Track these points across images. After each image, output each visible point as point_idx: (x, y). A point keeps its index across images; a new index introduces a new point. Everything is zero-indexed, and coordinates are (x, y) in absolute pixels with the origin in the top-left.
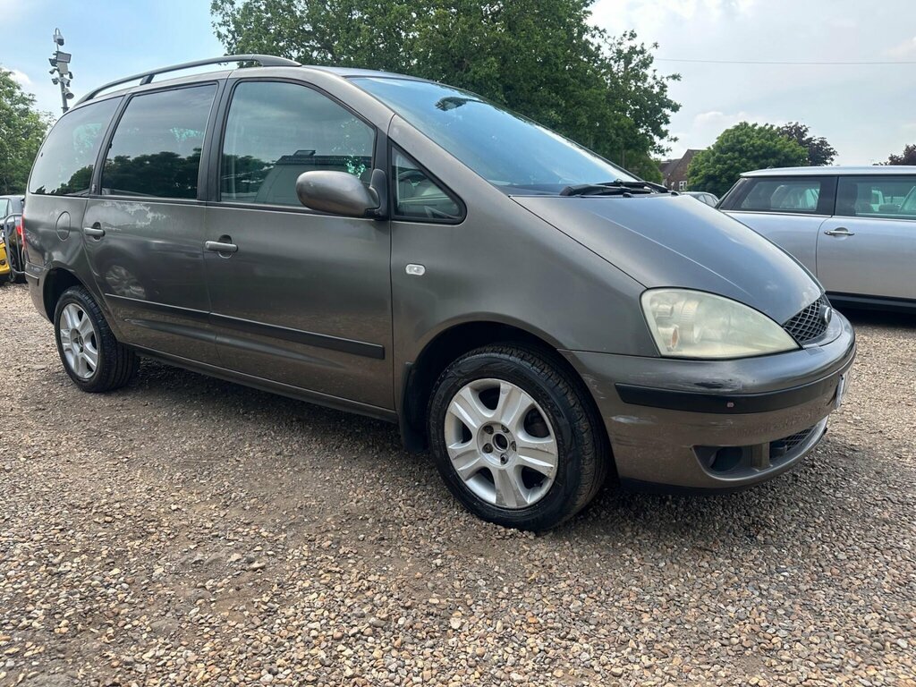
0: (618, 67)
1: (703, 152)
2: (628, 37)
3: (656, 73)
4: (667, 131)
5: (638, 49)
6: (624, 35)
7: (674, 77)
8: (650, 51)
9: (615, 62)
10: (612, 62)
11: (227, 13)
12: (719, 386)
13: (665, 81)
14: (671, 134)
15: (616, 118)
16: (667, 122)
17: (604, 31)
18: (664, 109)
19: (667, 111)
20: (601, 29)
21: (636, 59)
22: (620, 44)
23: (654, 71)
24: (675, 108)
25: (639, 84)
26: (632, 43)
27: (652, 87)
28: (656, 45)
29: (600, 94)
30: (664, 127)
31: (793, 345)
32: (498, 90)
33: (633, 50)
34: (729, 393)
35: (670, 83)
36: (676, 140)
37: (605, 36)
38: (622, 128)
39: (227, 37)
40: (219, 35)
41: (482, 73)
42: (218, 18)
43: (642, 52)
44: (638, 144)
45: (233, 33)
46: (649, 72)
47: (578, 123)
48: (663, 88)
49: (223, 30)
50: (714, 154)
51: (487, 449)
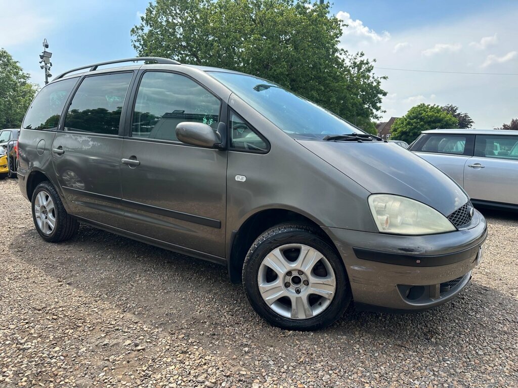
0: (354, 71)
1: (400, 119)
2: (359, 55)
3: (374, 75)
4: (380, 107)
5: (365, 62)
6: (358, 54)
7: (384, 78)
8: (373, 64)
9: (353, 68)
10: (351, 68)
11: (140, 35)
12: (412, 250)
13: (379, 79)
14: (382, 109)
15: (352, 98)
16: (380, 102)
17: (347, 51)
18: (379, 95)
19: (380, 96)
20: (345, 50)
21: (364, 67)
22: (355, 59)
23: (373, 74)
24: (385, 94)
25: (365, 81)
26: (362, 59)
27: (372, 83)
28: (375, 60)
29: (343, 85)
30: (378, 105)
31: (453, 228)
32: (286, 81)
33: (362, 63)
34: (417, 255)
35: (382, 80)
36: (385, 112)
37: (347, 54)
38: (355, 104)
39: (139, 47)
40: (135, 47)
41: (278, 71)
42: (135, 38)
43: (367, 63)
44: (364, 113)
45: (142, 45)
46: (371, 74)
47: (331, 101)
48: (379, 83)
49: (137, 44)
50: (406, 120)
51: (287, 285)
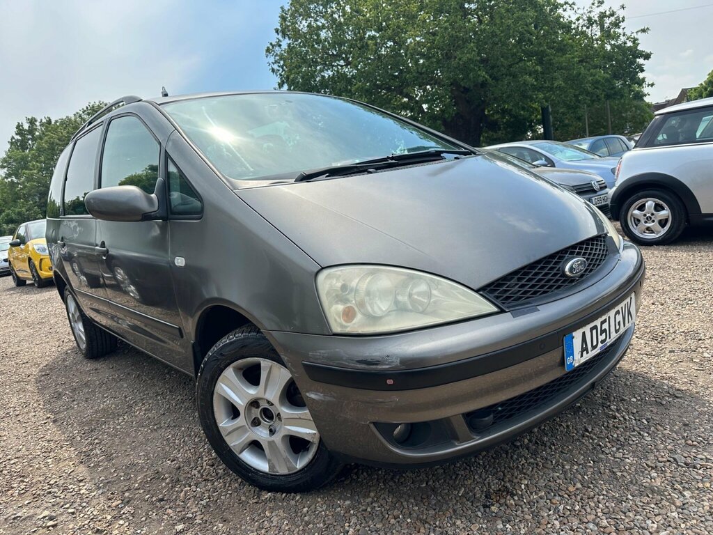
0: (596, 31)
1: (695, 89)
2: (596, 4)
3: (625, 31)
4: (644, 79)
5: (608, 13)
6: (593, 4)
7: (643, 31)
8: (621, 13)
9: (588, 28)
10: (585, 28)
11: (277, 54)
12: (377, 363)
13: (635, 34)
14: (648, 81)
15: (592, 75)
16: (642, 70)
17: (574, 4)
18: (638, 60)
19: (641, 61)
20: (570, 3)
21: (607, 22)
22: (590, 12)
23: (623, 29)
24: (647, 56)
25: (613, 42)
26: (602, 9)
27: (625, 43)
28: (623, 7)
29: (573, 58)
30: (641, 75)
31: (495, 309)
32: (480, 70)
33: (603, 16)
34: (387, 370)
35: (640, 36)
36: (652, 85)
37: (575, 7)
38: (597, 82)
39: (279, 70)
40: (273, 70)
41: (465, 59)
42: (272, 59)
43: (612, 14)
44: (615, 94)
45: (282, 67)
46: (620, 31)
47: (556, 85)
48: (635, 41)
49: (276, 67)
50: (706, 89)
51: (256, 423)
